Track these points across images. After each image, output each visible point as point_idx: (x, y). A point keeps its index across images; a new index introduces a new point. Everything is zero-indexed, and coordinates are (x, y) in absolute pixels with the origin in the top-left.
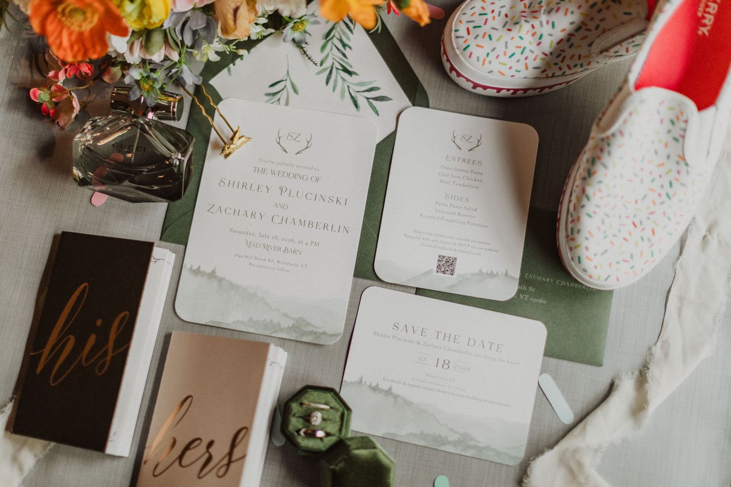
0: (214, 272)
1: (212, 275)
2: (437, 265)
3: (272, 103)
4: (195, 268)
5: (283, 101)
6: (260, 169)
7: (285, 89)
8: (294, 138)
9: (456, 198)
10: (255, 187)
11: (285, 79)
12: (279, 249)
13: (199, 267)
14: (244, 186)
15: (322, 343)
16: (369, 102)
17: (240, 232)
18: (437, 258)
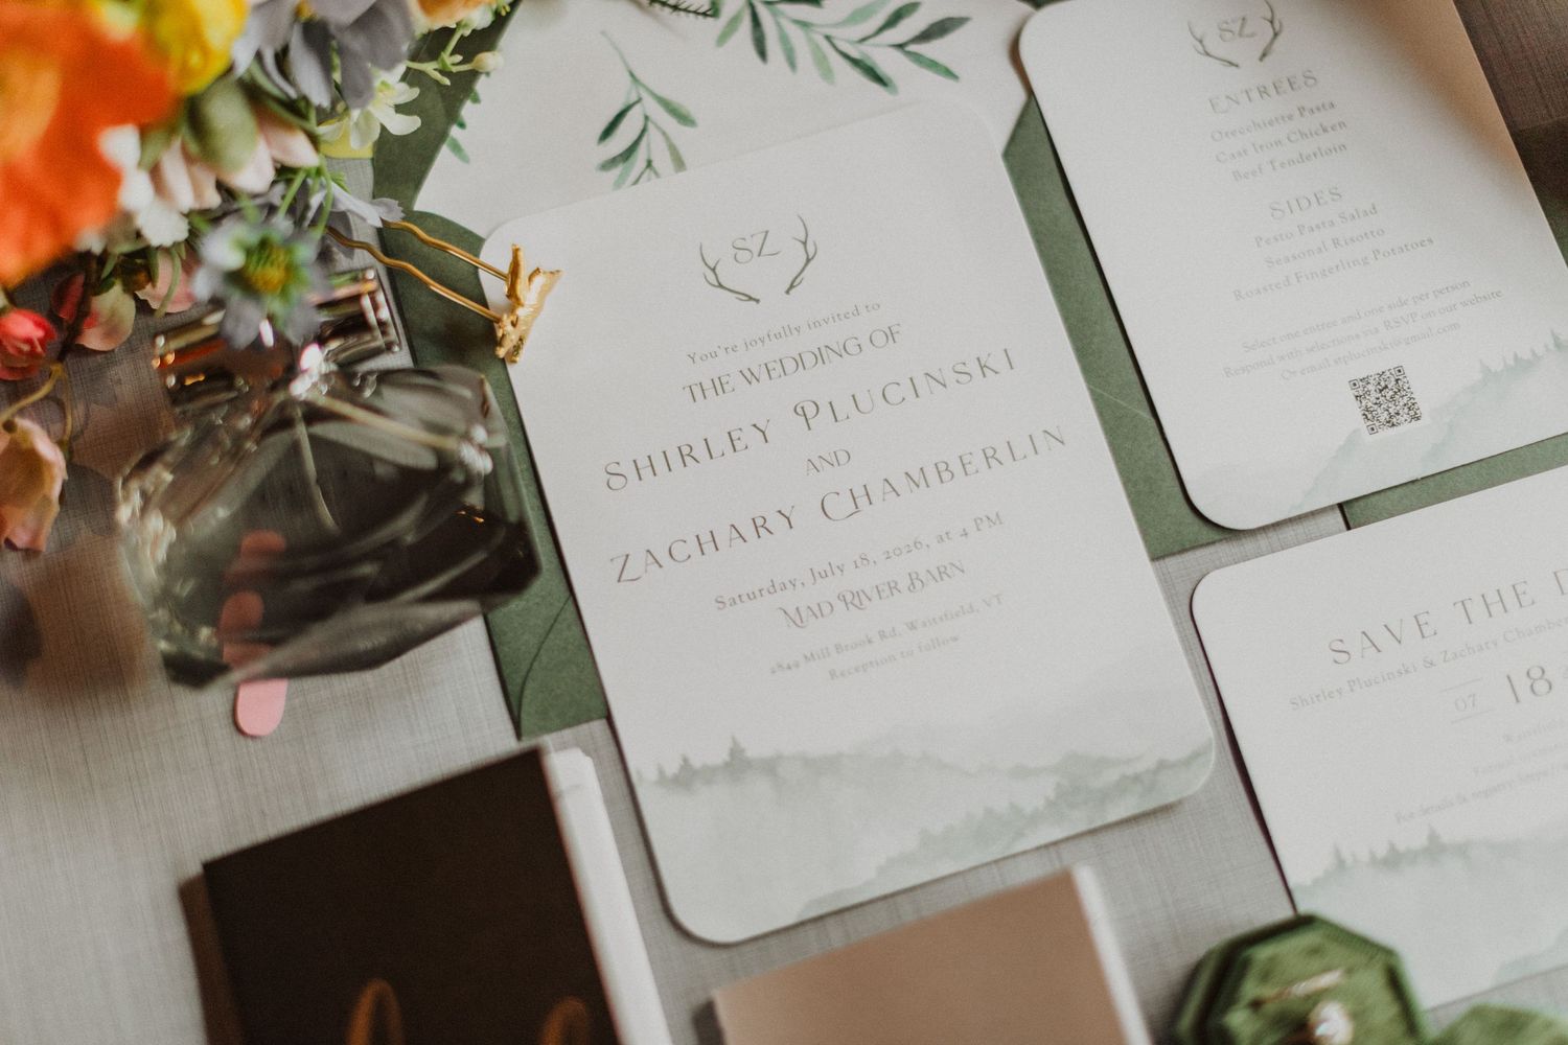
0: (736, 752)
1: (737, 765)
2: (1359, 413)
3: (636, 182)
4: (672, 768)
5: (662, 161)
6: (707, 385)
7: (651, 127)
8: (756, 251)
9: (1304, 203)
10: (720, 444)
11: (634, 98)
12: (893, 587)
13: (685, 760)
14: (686, 455)
15: (1172, 799)
16: (909, 54)
17: (752, 597)
18: (1351, 394)
